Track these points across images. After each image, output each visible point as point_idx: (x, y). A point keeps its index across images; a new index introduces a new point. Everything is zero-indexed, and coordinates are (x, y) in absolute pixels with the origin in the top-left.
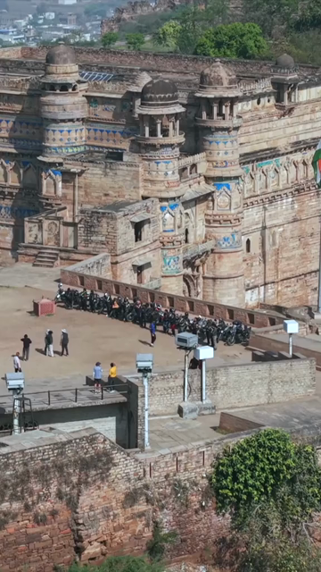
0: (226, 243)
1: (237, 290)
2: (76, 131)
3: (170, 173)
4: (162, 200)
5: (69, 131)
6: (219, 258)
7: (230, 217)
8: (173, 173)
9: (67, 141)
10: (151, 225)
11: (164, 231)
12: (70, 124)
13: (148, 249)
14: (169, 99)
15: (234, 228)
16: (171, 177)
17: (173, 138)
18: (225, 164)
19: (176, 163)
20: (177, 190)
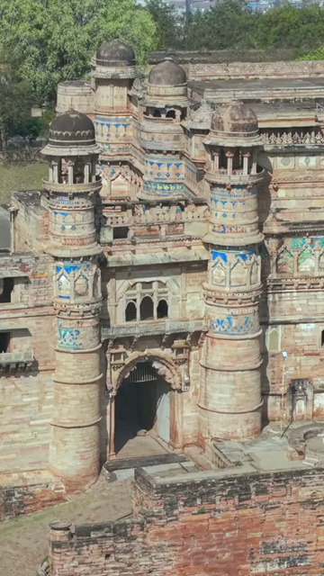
0: (219, 326)
1: (233, 387)
2: (169, 165)
3: (68, 227)
4: (56, 259)
5: (159, 165)
6: (212, 343)
7: (223, 296)
8: (74, 228)
9: (156, 176)
10: (31, 286)
11: (60, 297)
12: (160, 156)
13: (23, 314)
14: (67, 137)
15: (232, 310)
16: (69, 233)
17: (70, 187)
18: (224, 229)
19: (79, 217)
20: (84, 251)
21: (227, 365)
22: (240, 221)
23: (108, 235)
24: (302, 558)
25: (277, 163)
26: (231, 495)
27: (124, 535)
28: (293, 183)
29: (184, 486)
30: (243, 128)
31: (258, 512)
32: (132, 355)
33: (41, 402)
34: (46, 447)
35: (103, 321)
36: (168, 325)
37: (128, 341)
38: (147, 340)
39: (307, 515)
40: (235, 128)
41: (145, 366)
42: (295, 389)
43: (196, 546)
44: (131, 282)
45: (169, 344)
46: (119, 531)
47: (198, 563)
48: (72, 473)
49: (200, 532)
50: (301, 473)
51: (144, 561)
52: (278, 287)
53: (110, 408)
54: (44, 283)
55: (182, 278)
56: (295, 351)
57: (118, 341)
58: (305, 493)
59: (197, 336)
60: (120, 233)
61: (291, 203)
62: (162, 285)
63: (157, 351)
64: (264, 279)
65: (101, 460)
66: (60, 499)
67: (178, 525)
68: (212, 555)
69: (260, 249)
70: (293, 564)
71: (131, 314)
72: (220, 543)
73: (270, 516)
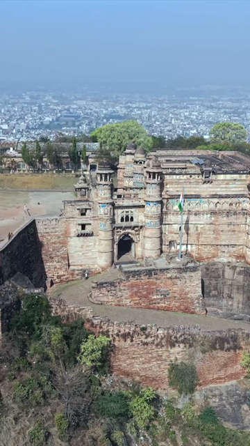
0: (148, 225)
1: (152, 242)
4: (99, 203)
6: (146, 229)
7: (149, 216)
8: (104, 194)
10: (92, 211)
11: (100, 214)
13: (89, 219)
15: (151, 220)
16: (103, 196)
17: (103, 182)
18: (149, 196)
19: (106, 191)
20: (107, 201)
21: (150, 236)
22: (154, 194)
23: (115, 197)
24: (168, 295)
25: (167, 177)
26: (146, 275)
27: (114, 285)
28: (172, 183)
29: (132, 272)
30: (156, 166)
31: (155, 280)
32: (123, 232)
33: (95, 244)
34: (96, 258)
35: (113, 221)
36: (133, 224)
37: (121, 228)
38: (126, 228)
39: (169, 282)
40: (153, 166)
41: (126, 235)
42: (171, 243)
43: (135, 289)
44: (122, 210)
45: (133, 229)
46: (112, 284)
47: (136, 295)
48: (103, 266)
49: (137, 285)
50: (168, 269)
51: (120, 293)
52: (166, 214)
53: (116, 247)
54: (95, 210)
55: (137, 210)
56: (172, 233)
57: (118, 228)
58: (169, 275)
59: (141, 227)
60: (119, 196)
61: (170, 189)
62: (132, 212)
63: (130, 231)
64: (162, 211)
65: (113, 262)
66: (100, 273)
67: (130, 283)
68: (140, 292)
69: (161, 202)
70: (165, 296)
71: (122, 220)
72: (143, 289)
73: (158, 282)
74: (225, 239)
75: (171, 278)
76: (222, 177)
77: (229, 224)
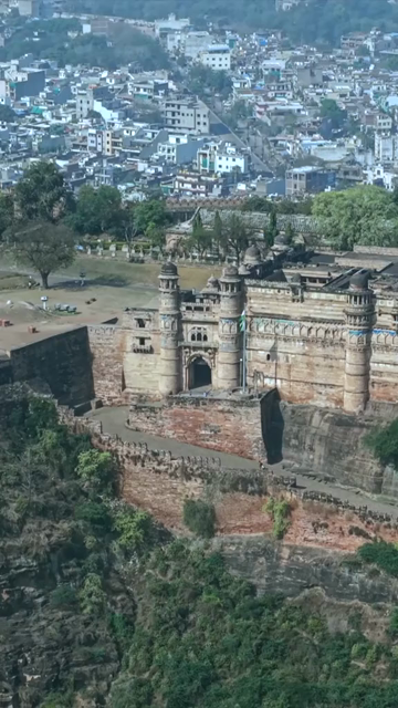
0: (221, 347)
6: (219, 353)
7: (222, 335)
10: (152, 323)
13: (149, 332)
17: (164, 289)
18: (222, 312)
19: (168, 301)
20: (168, 312)
21: (222, 361)
22: (226, 309)
23: (183, 309)
24: (219, 431)
25: (250, 289)
26: (193, 403)
27: (154, 411)
30: (229, 276)
31: (203, 411)
32: (193, 353)
33: (156, 365)
34: (157, 381)
35: (179, 338)
36: (204, 344)
37: (189, 347)
38: (195, 349)
39: (221, 415)
40: (226, 275)
41: (200, 358)
42: (256, 375)
44: (192, 326)
45: (206, 351)
46: (152, 409)
47: (180, 426)
48: (165, 392)
50: (219, 400)
51: (161, 422)
52: (249, 335)
53: (185, 371)
54: (156, 322)
55: (211, 326)
56: (257, 361)
57: (185, 347)
58: (220, 408)
59: (216, 349)
60: (189, 308)
61: (254, 305)
62: (204, 329)
63: (202, 352)
64: (238, 331)
67: (173, 411)
68: (185, 424)
69: (237, 320)
70: (215, 433)
71: (193, 338)
72: (188, 420)
73: (207, 414)
74: (321, 376)
75: (222, 411)
76: (315, 295)
77: (326, 357)
